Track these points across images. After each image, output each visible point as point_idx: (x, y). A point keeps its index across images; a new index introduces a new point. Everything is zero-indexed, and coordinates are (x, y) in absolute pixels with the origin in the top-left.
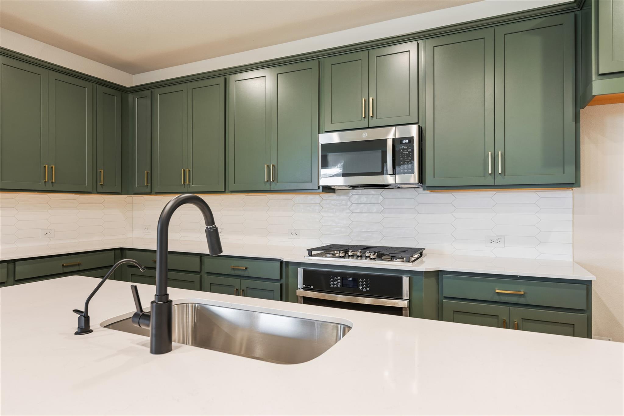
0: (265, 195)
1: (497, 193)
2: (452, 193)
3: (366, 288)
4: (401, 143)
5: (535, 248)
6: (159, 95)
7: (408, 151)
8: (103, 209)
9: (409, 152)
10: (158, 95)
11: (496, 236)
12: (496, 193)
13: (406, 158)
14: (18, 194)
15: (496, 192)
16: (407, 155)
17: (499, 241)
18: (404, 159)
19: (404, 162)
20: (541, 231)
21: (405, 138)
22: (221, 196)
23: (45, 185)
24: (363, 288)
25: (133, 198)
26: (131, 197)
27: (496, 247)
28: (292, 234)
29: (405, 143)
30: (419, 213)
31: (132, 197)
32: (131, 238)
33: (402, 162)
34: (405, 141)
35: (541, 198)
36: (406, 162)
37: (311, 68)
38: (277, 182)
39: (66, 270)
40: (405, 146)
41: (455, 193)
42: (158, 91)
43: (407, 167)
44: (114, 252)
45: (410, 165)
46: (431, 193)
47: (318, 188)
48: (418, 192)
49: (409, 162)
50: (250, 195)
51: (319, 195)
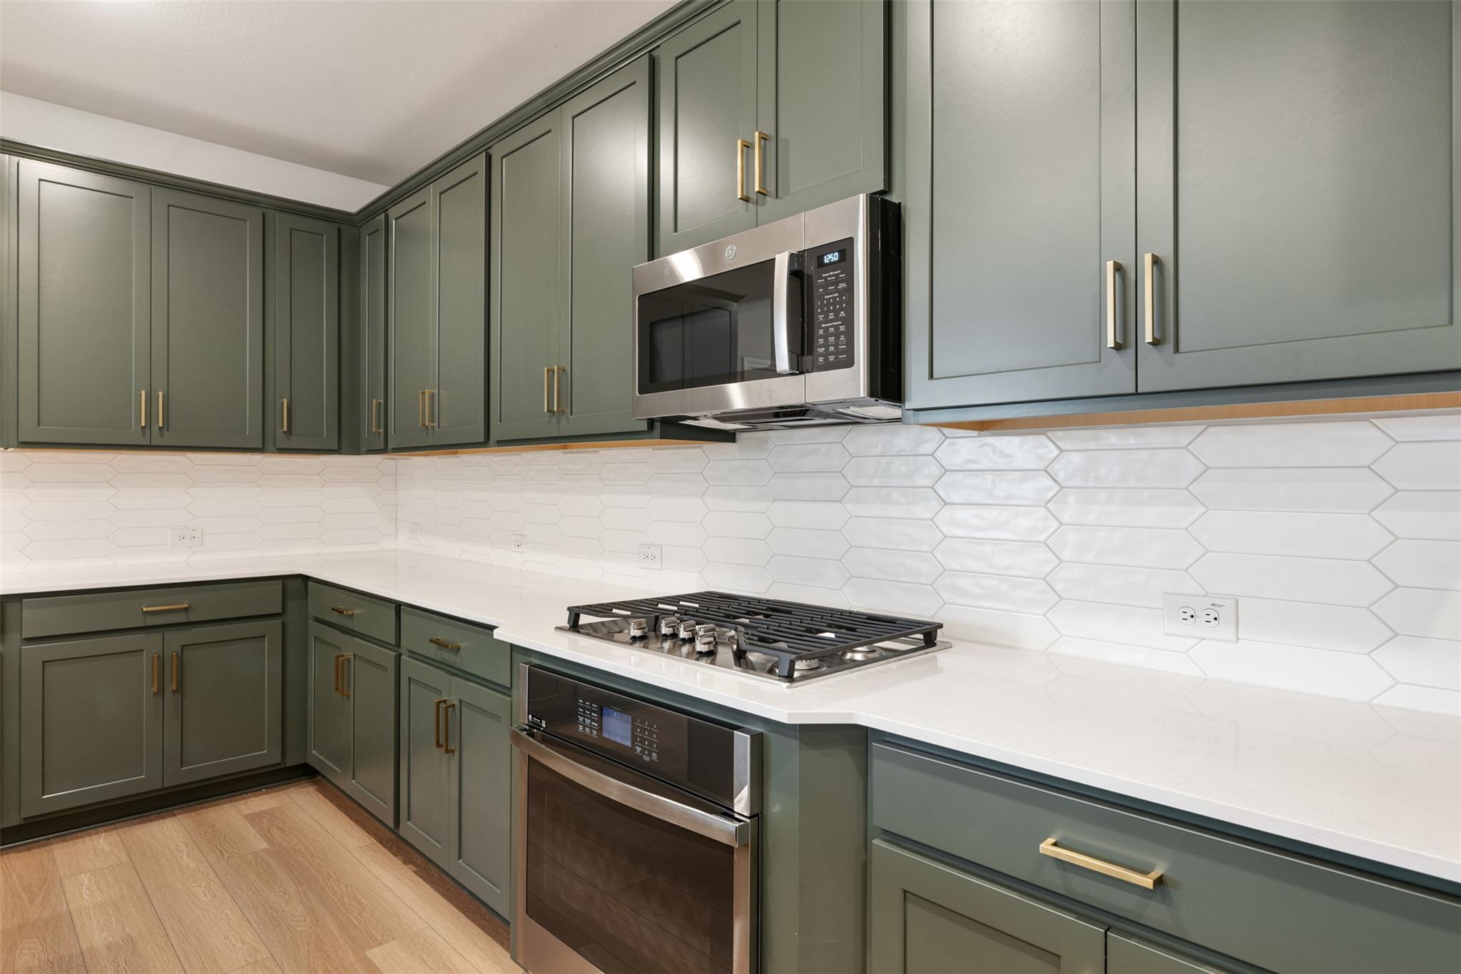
0: (597, 452)
1: (1211, 429)
2: (1049, 433)
3: (649, 755)
4: (821, 264)
5: (1368, 654)
6: (396, 220)
7: (836, 291)
8: (322, 487)
9: (841, 292)
10: (394, 221)
11: (1205, 595)
12: (1204, 430)
13: (831, 316)
14: (115, 455)
15: (1205, 426)
16: (835, 303)
17: (1214, 615)
18: (827, 320)
19: (826, 329)
20: (1397, 586)
21: (829, 248)
22: (523, 455)
23: (144, 435)
24: (642, 752)
25: (399, 461)
26: (393, 459)
27: (1204, 639)
28: (645, 557)
29: (831, 263)
30: (946, 504)
31: (396, 460)
32: (393, 550)
33: (822, 328)
34: (830, 256)
35: (1397, 442)
36: (832, 330)
37: (634, 83)
38: (571, 414)
39: (152, 621)
40: (831, 273)
41: (1058, 434)
42: (394, 212)
43: (836, 345)
44: (283, 584)
45: (842, 338)
46: (982, 436)
47: (648, 428)
48: (943, 434)
49: (842, 328)
50: (570, 453)
51: (702, 447)
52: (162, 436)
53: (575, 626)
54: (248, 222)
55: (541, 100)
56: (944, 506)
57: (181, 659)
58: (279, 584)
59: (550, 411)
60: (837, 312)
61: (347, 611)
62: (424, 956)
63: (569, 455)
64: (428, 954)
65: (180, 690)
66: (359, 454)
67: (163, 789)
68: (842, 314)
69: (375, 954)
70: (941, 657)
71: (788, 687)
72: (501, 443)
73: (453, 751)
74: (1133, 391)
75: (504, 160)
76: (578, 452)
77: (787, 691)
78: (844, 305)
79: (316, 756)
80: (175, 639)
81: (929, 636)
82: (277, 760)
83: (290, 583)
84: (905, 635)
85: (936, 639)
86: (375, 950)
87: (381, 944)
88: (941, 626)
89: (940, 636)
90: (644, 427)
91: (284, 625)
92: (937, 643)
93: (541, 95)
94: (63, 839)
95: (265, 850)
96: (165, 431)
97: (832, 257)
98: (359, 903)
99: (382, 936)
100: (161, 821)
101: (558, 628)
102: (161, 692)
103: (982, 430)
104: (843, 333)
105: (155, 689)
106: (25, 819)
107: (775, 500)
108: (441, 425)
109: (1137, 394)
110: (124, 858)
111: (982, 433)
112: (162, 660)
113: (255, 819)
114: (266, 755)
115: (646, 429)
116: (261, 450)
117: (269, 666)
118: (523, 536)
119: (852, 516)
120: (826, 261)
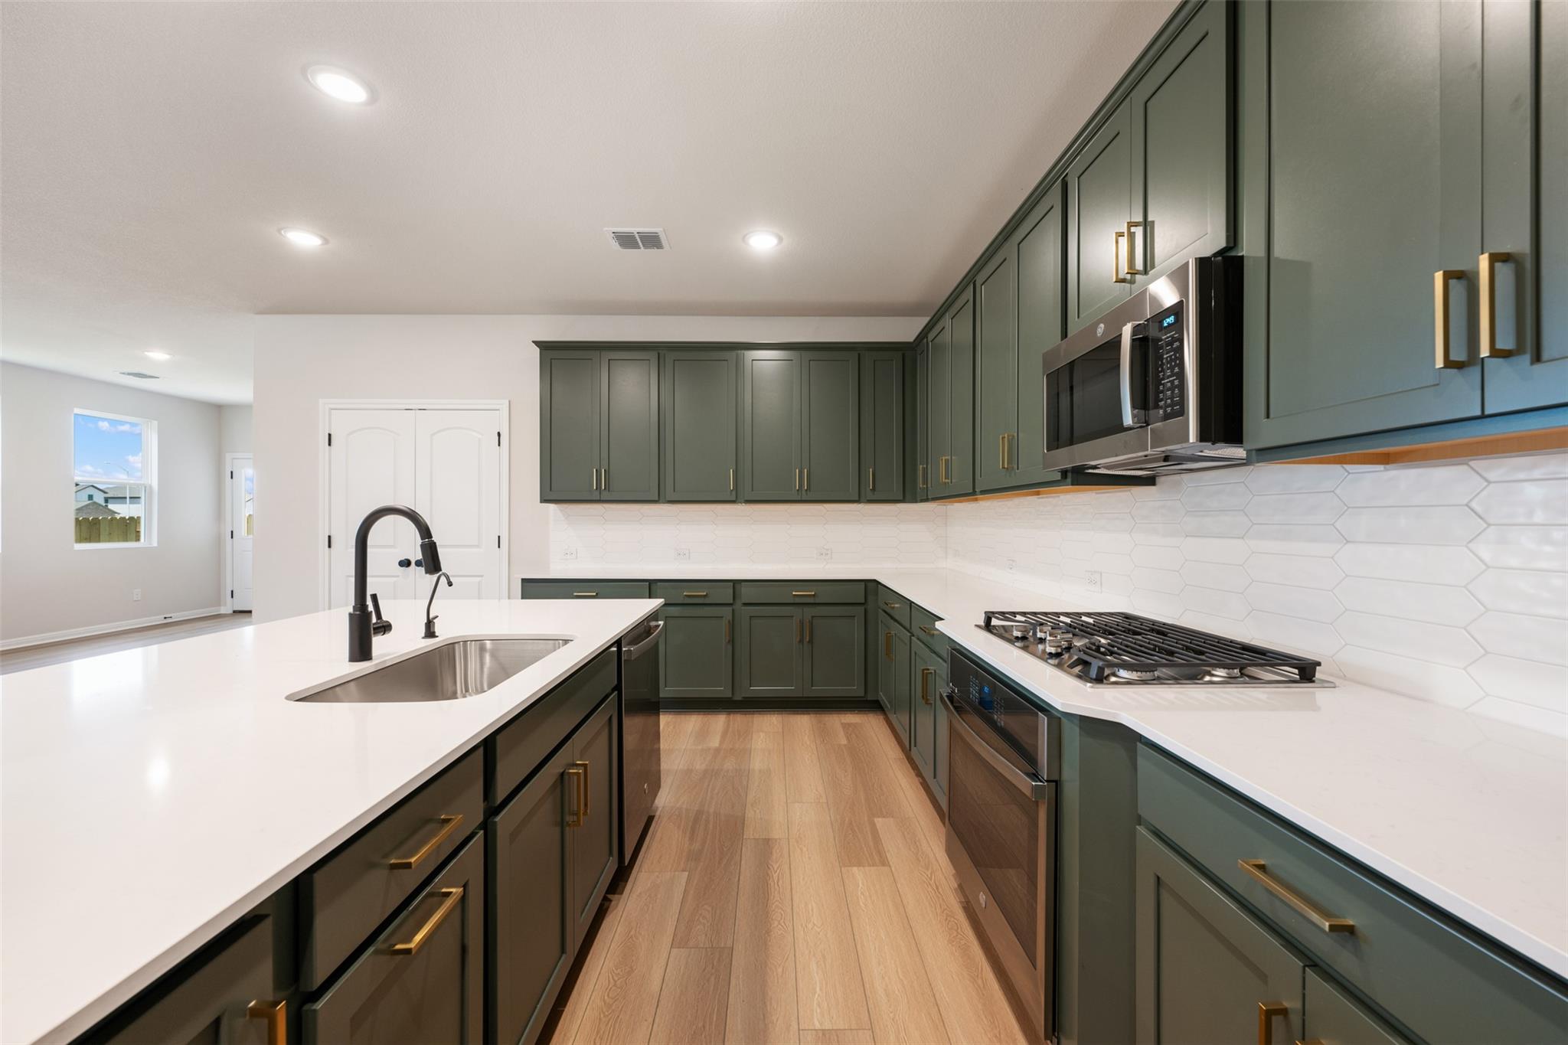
2: (1471, 463)
4: (1161, 328)
7: (1173, 350)
9: (1176, 350)
13: (1168, 373)
16: (1171, 361)
18: (1165, 377)
19: (1165, 385)
21: (1167, 312)
23: (798, 495)
25: (948, 507)
26: (944, 505)
29: (1167, 326)
30: (1348, 542)
31: (946, 506)
34: (1168, 320)
36: (1169, 384)
37: (1052, 207)
38: (1018, 469)
39: (798, 600)
40: (1168, 335)
41: (1478, 464)
42: (931, 336)
43: (1172, 398)
44: (865, 585)
45: (1177, 391)
46: (1388, 470)
47: (1062, 478)
48: (1345, 470)
49: (1176, 382)
50: (1042, 498)
51: (1130, 491)
52: (807, 494)
53: (988, 626)
54: (850, 362)
55: (1000, 237)
56: (1345, 544)
57: (811, 623)
58: (863, 585)
59: (1003, 468)
60: (1172, 368)
61: (891, 604)
62: (906, 833)
63: (1041, 500)
64: (908, 833)
65: (811, 642)
66: (916, 502)
67: (803, 697)
68: (1177, 370)
69: (879, 822)
70: (1318, 695)
71: (1092, 687)
72: (984, 492)
73: (931, 704)
74: (1478, 413)
75: (983, 287)
76: (1047, 497)
77: (1089, 690)
78: (1178, 362)
79: (882, 697)
80: (809, 612)
81: (1307, 671)
82: (862, 694)
83: (869, 584)
84: (1272, 666)
85: (1314, 676)
86: (880, 819)
87: (884, 817)
88: (1319, 664)
89: (1319, 674)
90: (1058, 476)
91: (866, 610)
92: (1316, 681)
93: (1000, 233)
94: (760, 713)
95: (845, 745)
96: (808, 492)
97: (1171, 320)
98: (882, 790)
99: (887, 813)
100: (802, 716)
101: (977, 626)
102: (801, 641)
103: (1388, 463)
104: (1176, 387)
105: (798, 640)
106: (744, 698)
107: (1187, 536)
108: (953, 481)
109: (1483, 416)
110: (781, 730)
111: (1387, 466)
112: (802, 623)
113: (845, 726)
114: (856, 690)
115: (1060, 478)
116: (858, 501)
117: (858, 634)
118: (1013, 561)
119: (1253, 553)
120: (1165, 324)
